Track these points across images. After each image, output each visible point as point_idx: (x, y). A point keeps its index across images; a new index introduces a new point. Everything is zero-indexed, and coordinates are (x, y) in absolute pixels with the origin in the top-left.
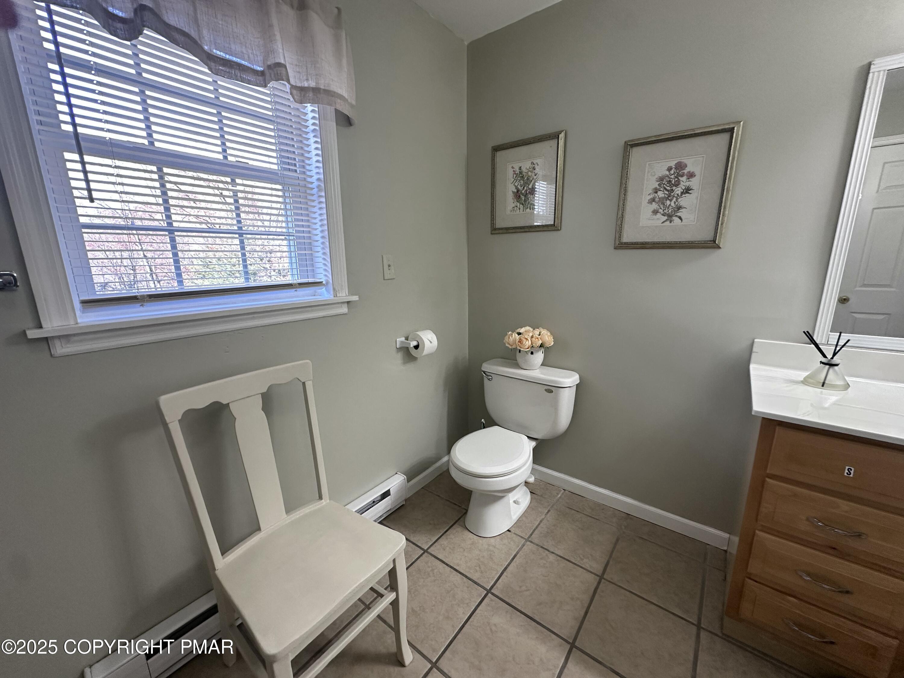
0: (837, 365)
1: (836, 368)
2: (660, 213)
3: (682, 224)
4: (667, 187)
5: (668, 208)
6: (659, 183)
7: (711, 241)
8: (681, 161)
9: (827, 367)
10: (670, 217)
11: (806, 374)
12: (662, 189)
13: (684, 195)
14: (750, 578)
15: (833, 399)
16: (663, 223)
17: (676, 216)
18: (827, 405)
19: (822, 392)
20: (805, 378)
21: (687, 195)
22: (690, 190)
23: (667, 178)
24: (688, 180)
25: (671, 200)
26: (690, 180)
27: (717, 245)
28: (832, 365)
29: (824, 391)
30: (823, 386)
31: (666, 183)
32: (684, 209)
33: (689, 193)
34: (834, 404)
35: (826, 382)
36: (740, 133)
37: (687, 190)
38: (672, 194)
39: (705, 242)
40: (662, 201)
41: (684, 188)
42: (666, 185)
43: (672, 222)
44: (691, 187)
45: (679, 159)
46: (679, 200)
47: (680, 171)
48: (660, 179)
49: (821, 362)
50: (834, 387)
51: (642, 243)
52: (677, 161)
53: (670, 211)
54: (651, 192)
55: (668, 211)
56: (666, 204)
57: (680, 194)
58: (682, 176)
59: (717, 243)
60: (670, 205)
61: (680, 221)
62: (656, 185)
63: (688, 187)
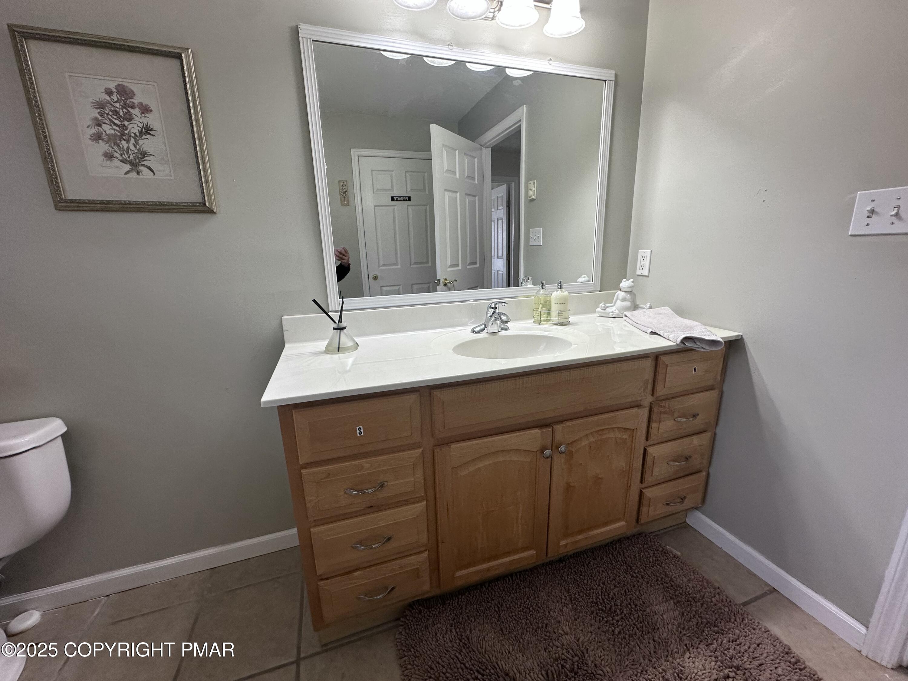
0: (345, 328)
1: (345, 330)
2: (117, 158)
3: (155, 177)
4: (113, 120)
5: (128, 153)
6: (99, 111)
7: (200, 203)
8: (123, 83)
9: (339, 331)
10: (135, 166)
11: (325, 343)
12: (106, 122)
13: (144, 137)
14: (322, 580)
15: (350, 361)
16: (126, 173)
17: (143, 165)
18: (348, 368)
19: (339, 357)
20: (326, 348)
21: (148, 136)
22: (151, 130)
23: (109, 105)
24: (143, 115)
25: (128, 141)
26: (147, 115)
27: (209, 208)
28: (341, 329)
29: (341, 355)
30: (338, 351)
31: (110, 113)
32: (152, 156)
33: (150, 134)
34: (353, 365)
35: (340, 346)
36: (192, 64)
37: (147, 131)
38: (126, 132)
39: (193, 205)
40: (113, 140)
41: (141, 125)
42: (111, 116)
43: (141, 174)
44: (151, 127)
45: (120, 80)
46: (140, 142)
47: (126, 99)
48: (98, 105)
49: (334, 329)
50: (347, 349)
51: (102, 202)
52: (119, 83)
53: (131, 157)
54: (89, 123)
55: (129, 157)
56: (121, 146)
57: (138, 134)
58: (133, 107)
59: (207, 205)
60: (128, 148)
61: (152, 174)
62: (95, 113)
63: (147, 125)
